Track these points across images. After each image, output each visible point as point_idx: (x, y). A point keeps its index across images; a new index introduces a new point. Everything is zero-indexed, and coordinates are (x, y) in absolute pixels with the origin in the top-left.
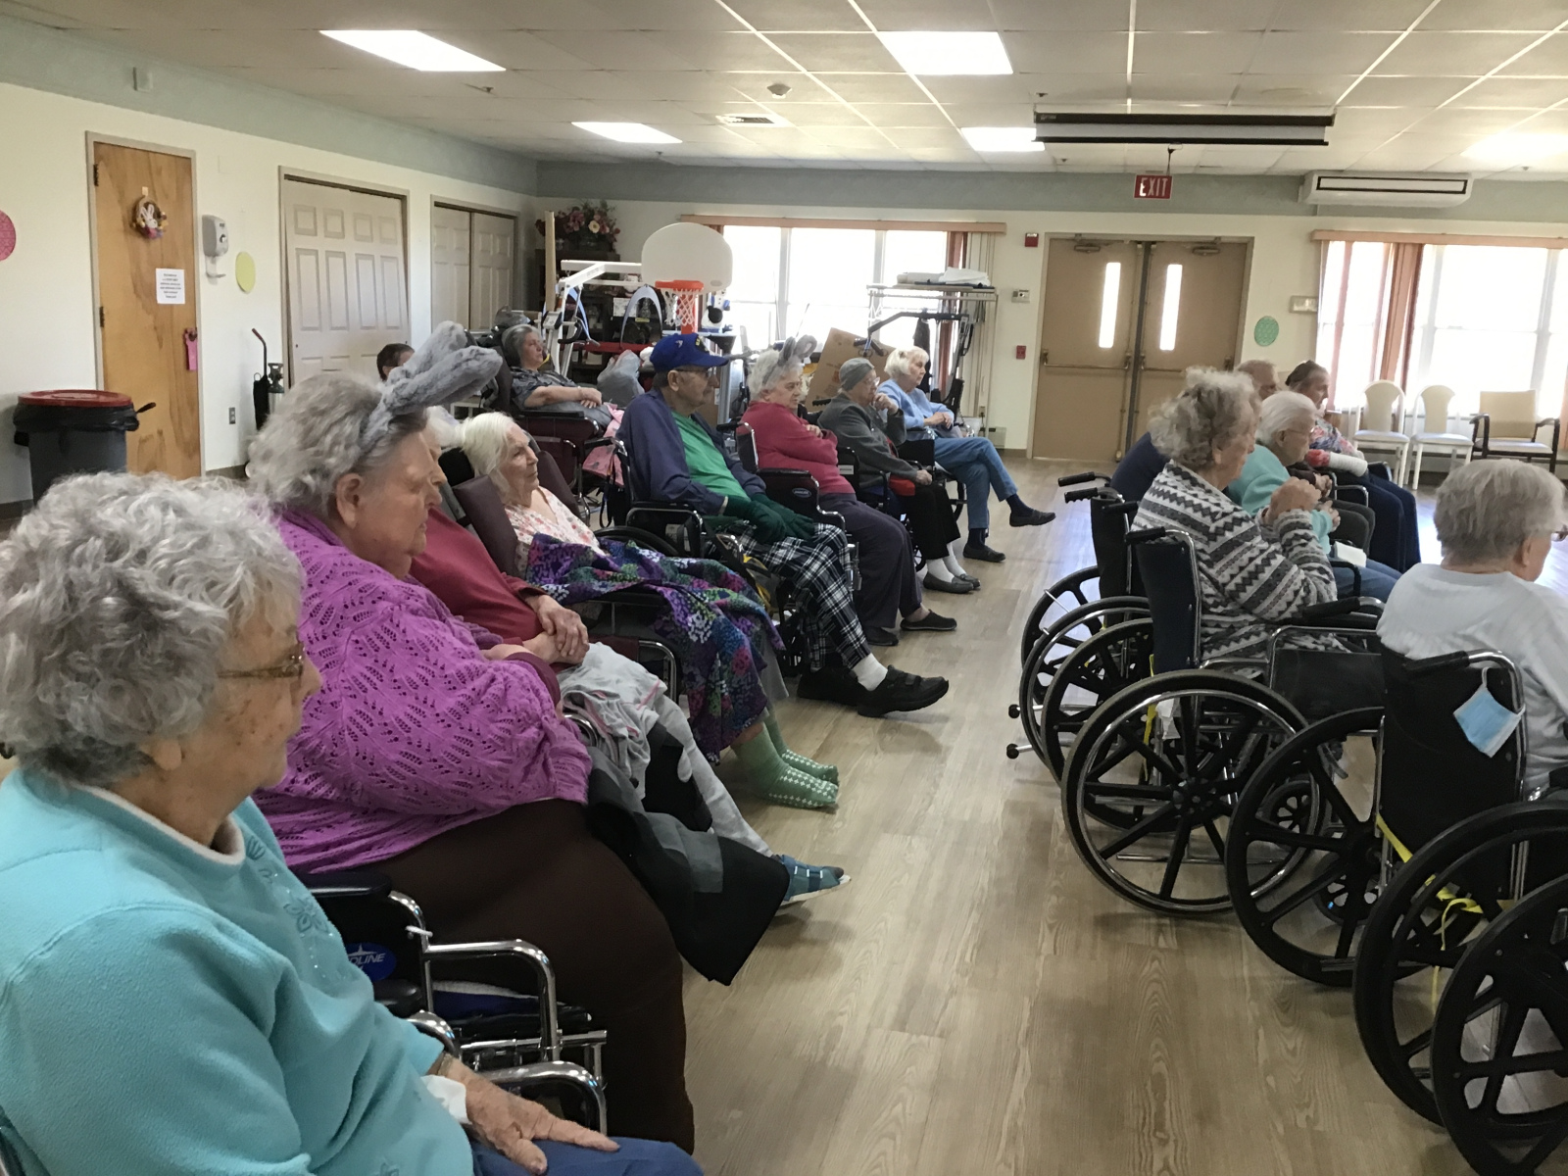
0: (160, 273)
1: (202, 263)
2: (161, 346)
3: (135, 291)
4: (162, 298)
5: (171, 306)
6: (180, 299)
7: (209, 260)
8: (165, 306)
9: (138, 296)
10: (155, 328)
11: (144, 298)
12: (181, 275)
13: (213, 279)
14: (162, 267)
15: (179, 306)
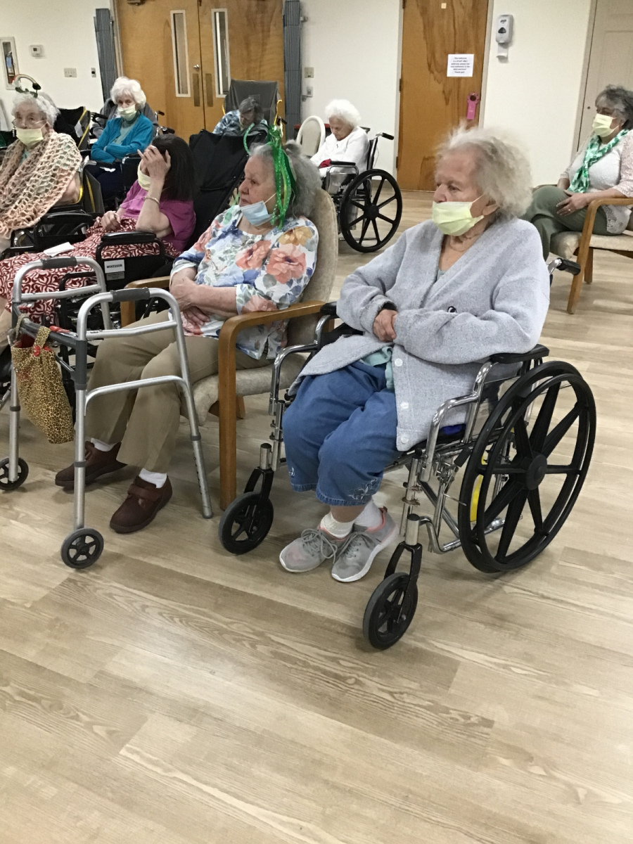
0: (451, 57)
1: (493, 50)
2: (447, 103)
3: (429, 66)
4: (451, 73)
5: (459, 79)
6: (469, 73)
7: (501, 49)
8: (454, 78)
9: (432, 72)
10: (444, 92)
11: (436, 73)
12: (470, 58)
13: (502, 59)
14: (454, 53)
15: (466, 79)
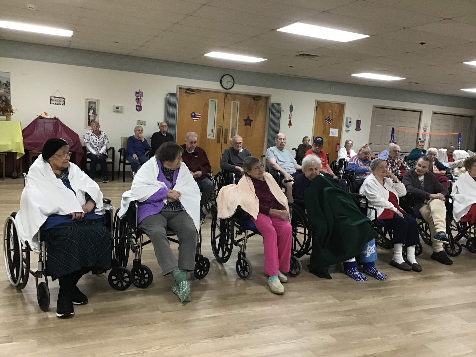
0: (331, 130)
1: (344, 128)
2: (329, 146)
3: (324, 133)
4: (331, 135)
5: (334, 137)
6: (337, 135)
7: (347, 128)
8: (332, 137)
9: (324, 134)
10: (328, 141)
11: (326, 135)
12: (337, 130)
13: (347, 131)
14: (332, 128)
15: (336, 137)
